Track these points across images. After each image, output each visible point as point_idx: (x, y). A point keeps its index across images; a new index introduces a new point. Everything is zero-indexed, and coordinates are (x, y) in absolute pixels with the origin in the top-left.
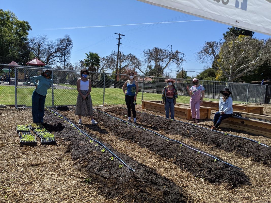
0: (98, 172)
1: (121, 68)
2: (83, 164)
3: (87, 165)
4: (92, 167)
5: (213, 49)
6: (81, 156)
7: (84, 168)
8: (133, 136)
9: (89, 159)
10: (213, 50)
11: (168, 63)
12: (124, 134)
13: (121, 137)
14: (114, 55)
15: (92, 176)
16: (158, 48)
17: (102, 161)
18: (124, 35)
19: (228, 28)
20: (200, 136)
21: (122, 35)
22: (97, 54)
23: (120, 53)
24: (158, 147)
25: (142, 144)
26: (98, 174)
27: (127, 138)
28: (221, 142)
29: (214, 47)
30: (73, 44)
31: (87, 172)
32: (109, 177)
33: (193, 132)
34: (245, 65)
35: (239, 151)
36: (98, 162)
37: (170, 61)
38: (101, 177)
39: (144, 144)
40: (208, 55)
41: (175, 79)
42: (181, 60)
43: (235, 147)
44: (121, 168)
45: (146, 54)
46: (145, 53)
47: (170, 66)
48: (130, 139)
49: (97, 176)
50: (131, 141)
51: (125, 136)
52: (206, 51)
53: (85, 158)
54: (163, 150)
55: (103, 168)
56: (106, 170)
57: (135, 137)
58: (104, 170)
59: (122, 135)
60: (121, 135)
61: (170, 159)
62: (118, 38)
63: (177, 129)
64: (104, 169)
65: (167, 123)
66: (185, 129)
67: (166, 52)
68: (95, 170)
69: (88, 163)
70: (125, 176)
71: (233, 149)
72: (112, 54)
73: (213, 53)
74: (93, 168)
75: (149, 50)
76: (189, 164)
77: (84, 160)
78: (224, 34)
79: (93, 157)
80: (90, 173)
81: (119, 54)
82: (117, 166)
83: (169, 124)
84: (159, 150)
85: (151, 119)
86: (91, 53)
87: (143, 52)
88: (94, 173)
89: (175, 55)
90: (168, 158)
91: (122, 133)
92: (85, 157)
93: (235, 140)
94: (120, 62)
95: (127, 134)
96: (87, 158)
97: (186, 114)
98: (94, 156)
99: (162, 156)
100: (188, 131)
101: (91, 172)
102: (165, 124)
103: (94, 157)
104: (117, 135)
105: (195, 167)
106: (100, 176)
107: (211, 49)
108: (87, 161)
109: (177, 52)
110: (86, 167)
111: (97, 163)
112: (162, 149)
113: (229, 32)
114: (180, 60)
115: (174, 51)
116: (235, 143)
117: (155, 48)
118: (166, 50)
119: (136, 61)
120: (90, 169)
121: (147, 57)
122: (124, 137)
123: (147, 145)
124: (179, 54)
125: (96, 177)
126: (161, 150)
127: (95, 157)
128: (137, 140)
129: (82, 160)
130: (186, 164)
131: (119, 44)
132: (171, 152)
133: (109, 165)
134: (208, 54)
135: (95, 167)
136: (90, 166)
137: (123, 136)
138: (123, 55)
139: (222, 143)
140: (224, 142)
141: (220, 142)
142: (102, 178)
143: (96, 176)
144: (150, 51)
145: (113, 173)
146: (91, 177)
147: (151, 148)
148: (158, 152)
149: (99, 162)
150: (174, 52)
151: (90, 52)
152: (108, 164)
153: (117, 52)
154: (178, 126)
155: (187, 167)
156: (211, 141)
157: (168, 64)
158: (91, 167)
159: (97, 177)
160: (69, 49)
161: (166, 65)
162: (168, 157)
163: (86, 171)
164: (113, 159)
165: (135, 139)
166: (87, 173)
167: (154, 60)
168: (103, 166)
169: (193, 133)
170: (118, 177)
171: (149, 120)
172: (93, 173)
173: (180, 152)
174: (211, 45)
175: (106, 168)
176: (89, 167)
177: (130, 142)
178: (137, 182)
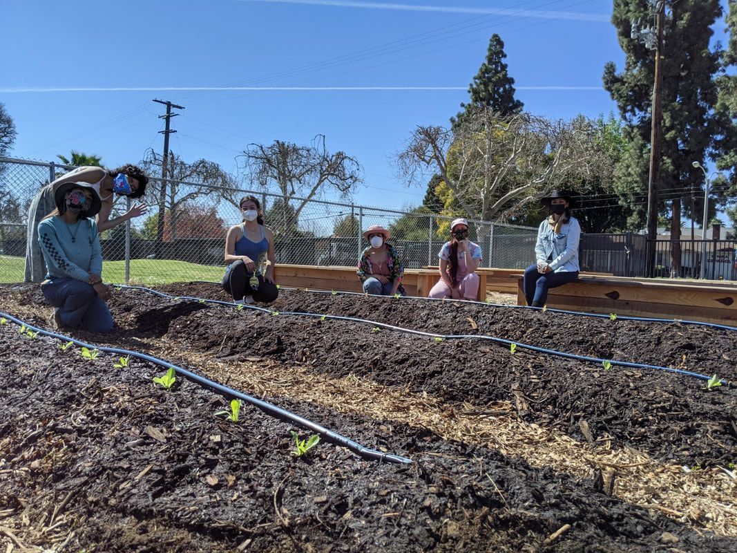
0: (155, 496)
1: (176, 201)
2: (35, 464)
3: (64, 468)
4: (101, 473)
5: (435, 147)
6: (23, 420)
7: (44, 485)
8: (280, 342)
9: (80, 432)
10: (438, 149)
11: (318, 185)
12: (239, 339)
13: (228, 352)
14: (151, 162)
15: (107, 534)
16: (286, 145)
17: (170, 427)
18: (181, 108)
19: (463, 105)
20: (524, 332)
21: (174, 106)
22: (97, 158)
23: (173, 158)
24: (414, 364)
25: (332, 363)
26: (161, 513)
27: (255, 354)
28: (609, 343)
29: (438, 143)
30: (17, 130)
31: (63, 510)
32: (253, 523)
33: (492, 324)
34: (517, 189)
35: (696, 362)
36: (146, 440)
37: (321, 181)
38: (184, 534)
39: (344, 364)
40: (423, 164)
41: (330, 239)
42: (351, 177)
43: (675, 354)
44: (307, 458)
45: (251, 159)
46: (250, 157)
47: (323, 193)
48: (269, 354)
49: (155, 530)
50: (276, 359)
51: (245, 346)
52: (419, 152)
53: (54, 428)
54: (440, 373)
55: (191, 467)
56: (213, 481)
57: (293, 344)
58: (197, 481)
59: (231, 344)
60: (226, 343)
61: (494, 404)
62: (165, 113)
63: (426, 321)
64: (196, 472)
65: (385, 305)
66: (455, 317)
67: (310, 155)
68: (126, 485)
69: (75, 451)
70: (383, 502)
71: (669, 361)
72: (145, 160)
73: (437, 158)
74: (111, 478)
75: (261, 147)
76: (604, 412)
77: (47, 436)
78: (452, 120)
79: (107, 414)
80: (90, 513)
81: (168, 160)
82: (280, 447)
83: (390, 309)
84: (425, 374)
85: (320, 302)
86: (78, 156)
87: (245, 154)
88: (123, 511)
89: (336, 163)
90: (486, 403)
91: (230, 338)
92: (51, 424)
93: (664, 331)
94: (174, 184)
95: (252, 340)
96: (61, 426)
97: (419, 291)
98: (114, 412)
99: (448, 399)
100: (471, 320)
101: (96, 503)
102: (377, 310)
103: (112, 418)
104: (203, 348)
105: (648, 420)
106: (178, 526)
107: (430, 147)
108: (67, 442)
109: (340, 156)
110: (59, 478)
111: (141, 444)
112: (434, 372)
113: (463, 115)
114: (350, 180)
115: (332, 152)
116: (666, 338)
117: (278, 142)
118: (308, 151)
119: (220, 180)
120: (85, 483)
121: (256, 167)
122: (238, 353)
123: (359, 366)
124: (346, 163)
125: (144, 538)
126: (432, 375)
127: (120, 416)
128: (304, 354)
129: (33, 439)
130: (593, 413)
131: (167, 132)
132: (487, 373)
133: (231, 444)
134: (423, 160)
135: (129, 470)
136: (85, 465)
137: (236, 347)
138: (182, 163)
139: (612, 347)
140: (619, 342)
141: (604, 343)
142: (194, 542)
143: (144, 531)
144: (263, 151)
145: (281, 492)
146: (97, 540)
147: (378, 375)
148: (421, 383)
149: (148, 437)
150: (333, 156)
151: (75, 154)
152: (217, 438)
153: (162, 153)
154: (426, 312)
155: (603, 429)
156: (572, 342)
157: (315, 188)
158: (98, 470)
159: (151, 535)
160: (4, 146)
161: (310, 192)
162: (483, 397)
163: (56, 500)
164: (240, 416)
165: (294, 350)
166: (64, 518)
167: (275, 178)
168: (184, 457)
169: (494, 327)
170: (326, 513)
171: (313, 305)
172: (113, 509)
173: (528, 370)
174: (430, 136)
175: (211, 464)
176: (78, 474)
177: (274, 367)
178: (514, 536)
